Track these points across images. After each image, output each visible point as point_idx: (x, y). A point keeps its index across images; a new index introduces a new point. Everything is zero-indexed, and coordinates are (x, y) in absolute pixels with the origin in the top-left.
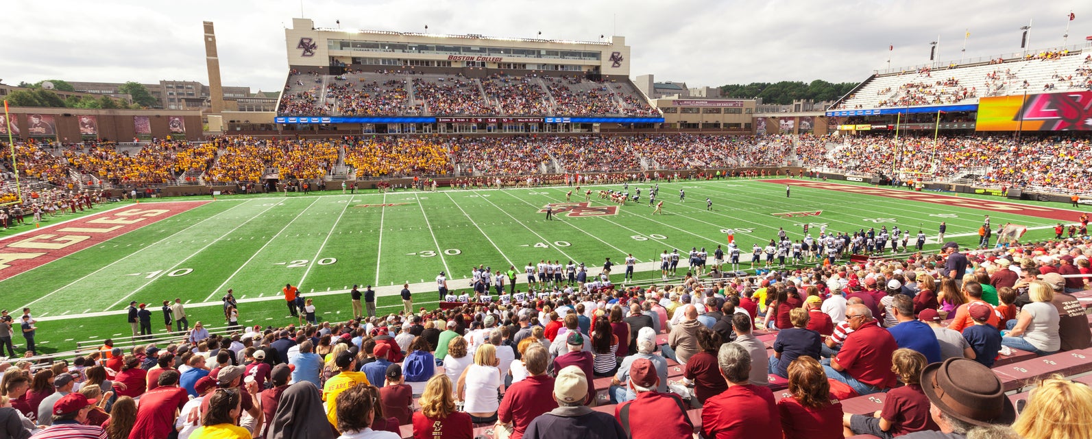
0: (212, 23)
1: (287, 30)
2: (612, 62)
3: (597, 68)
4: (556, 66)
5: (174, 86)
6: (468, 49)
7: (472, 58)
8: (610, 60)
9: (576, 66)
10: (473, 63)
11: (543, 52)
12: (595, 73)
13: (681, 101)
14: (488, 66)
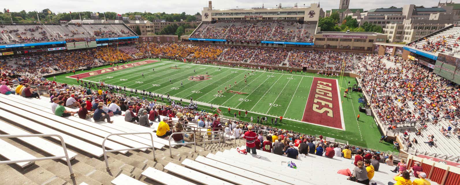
2: (310, 15)
3: (303, 18)
4: (285, 18)
7: (252, 17)
8: (309, 14)
9: (294, 18)
12: (302, 20)
13: (328, 35)
14: (257, 19)
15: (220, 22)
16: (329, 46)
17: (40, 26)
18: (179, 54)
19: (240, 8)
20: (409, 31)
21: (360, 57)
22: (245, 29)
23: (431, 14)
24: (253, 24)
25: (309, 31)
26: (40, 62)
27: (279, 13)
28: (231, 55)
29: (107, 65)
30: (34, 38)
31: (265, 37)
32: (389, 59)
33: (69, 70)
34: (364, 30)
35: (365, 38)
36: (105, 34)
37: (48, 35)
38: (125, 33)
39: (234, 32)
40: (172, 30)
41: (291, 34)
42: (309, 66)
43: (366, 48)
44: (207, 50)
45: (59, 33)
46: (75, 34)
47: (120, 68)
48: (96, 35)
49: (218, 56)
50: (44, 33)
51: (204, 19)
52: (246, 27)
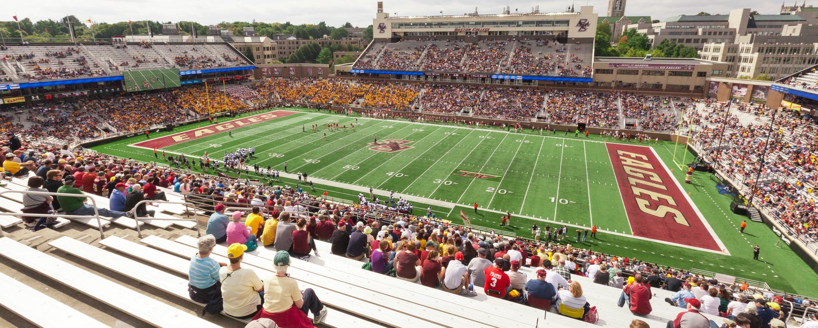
0: (382, 2)
1: (374, 19)
2: (579, 28)
4: (532, 32)
7: (470, 30)
8: (577, 26)
9: (548, 32)
10: (470, 32)
12: (565, 36)
13: (618, 64)
14: (479, 34)
15: (408, 39)
16: (620, 85)
17: (75, 47)
18: (336, 99)
19: (445, 14)
20: (749, 55)
21: (682, 105)
22: (456, 52)
23: (786, 26)
24: (471, 44)
25: (581, 56)
26: (76, 116)
27: (520, 23)
28: (436, 100)
30: (64, 69)
31: (497, 68)
32: (742, 109)
33: (133, 131)
34: (663, 54)
35: (690, 69)
36: (195, 61)
37: (90, 64)
38: (230, 61)
39: (436, 57)
40: (310, 55)
41: (547, 61)
42: (589, 122)
43: (692, 88)
44: (388, 92)
45: (111, 61)
46: (140, 62)
47: (230, 127)
48: (178, 63)
49: (411, 103)
50: (82, 61)
51: (377, 34)
52: (459, 49)
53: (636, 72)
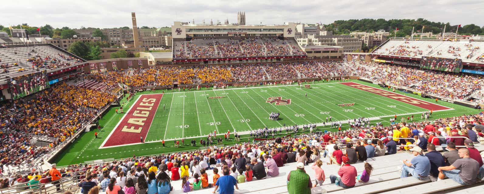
0: (135, 13)
3: (282, 34)
4: (267, 34)
5: (112, 30)
6: (234, 30)
7: (236, 33)
8: (287, 31)
9: (274, 34)
10: (236, 35)
11: (262, 30)
12: (282, 36)
13: (314, 49)
14: (241, 35)
15: (197, 39)
16: (315, 58)
20: (317, 43)
22: (234, 45)
23: (320, 32)
25: (295, 46)
29: (103, 115)
39: (225, 49)
51: (175, 36)
53: (319, 52)
